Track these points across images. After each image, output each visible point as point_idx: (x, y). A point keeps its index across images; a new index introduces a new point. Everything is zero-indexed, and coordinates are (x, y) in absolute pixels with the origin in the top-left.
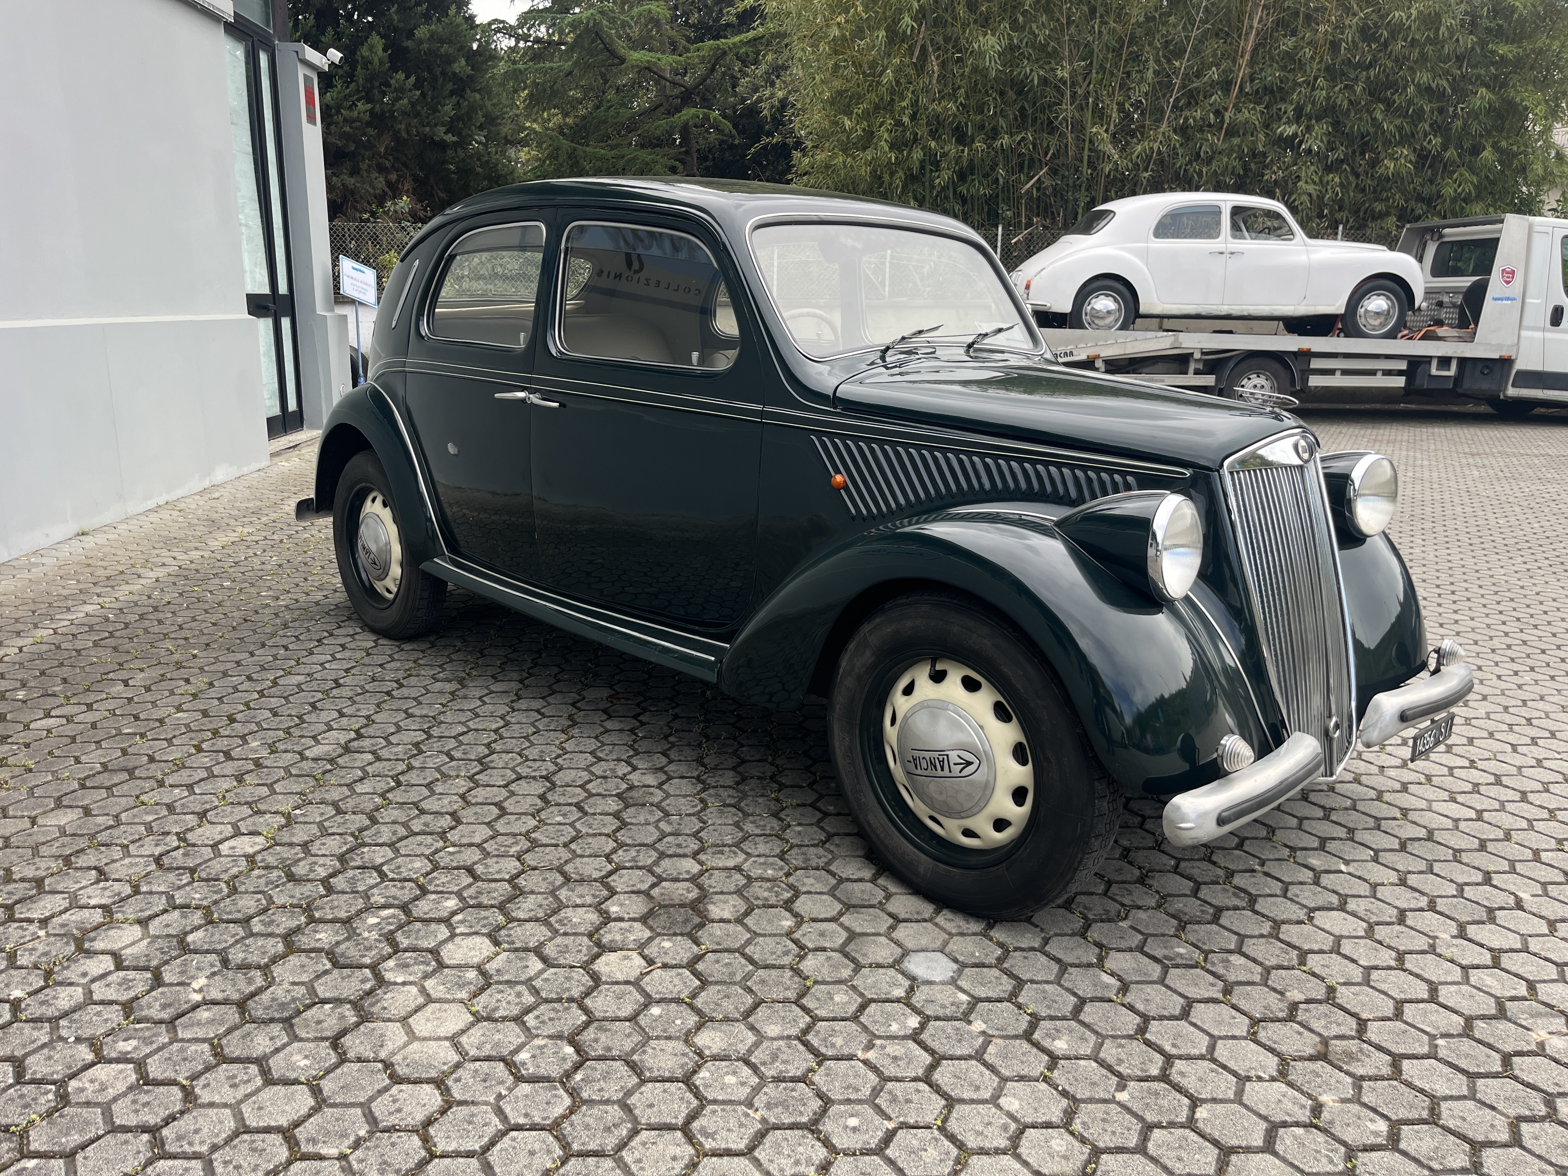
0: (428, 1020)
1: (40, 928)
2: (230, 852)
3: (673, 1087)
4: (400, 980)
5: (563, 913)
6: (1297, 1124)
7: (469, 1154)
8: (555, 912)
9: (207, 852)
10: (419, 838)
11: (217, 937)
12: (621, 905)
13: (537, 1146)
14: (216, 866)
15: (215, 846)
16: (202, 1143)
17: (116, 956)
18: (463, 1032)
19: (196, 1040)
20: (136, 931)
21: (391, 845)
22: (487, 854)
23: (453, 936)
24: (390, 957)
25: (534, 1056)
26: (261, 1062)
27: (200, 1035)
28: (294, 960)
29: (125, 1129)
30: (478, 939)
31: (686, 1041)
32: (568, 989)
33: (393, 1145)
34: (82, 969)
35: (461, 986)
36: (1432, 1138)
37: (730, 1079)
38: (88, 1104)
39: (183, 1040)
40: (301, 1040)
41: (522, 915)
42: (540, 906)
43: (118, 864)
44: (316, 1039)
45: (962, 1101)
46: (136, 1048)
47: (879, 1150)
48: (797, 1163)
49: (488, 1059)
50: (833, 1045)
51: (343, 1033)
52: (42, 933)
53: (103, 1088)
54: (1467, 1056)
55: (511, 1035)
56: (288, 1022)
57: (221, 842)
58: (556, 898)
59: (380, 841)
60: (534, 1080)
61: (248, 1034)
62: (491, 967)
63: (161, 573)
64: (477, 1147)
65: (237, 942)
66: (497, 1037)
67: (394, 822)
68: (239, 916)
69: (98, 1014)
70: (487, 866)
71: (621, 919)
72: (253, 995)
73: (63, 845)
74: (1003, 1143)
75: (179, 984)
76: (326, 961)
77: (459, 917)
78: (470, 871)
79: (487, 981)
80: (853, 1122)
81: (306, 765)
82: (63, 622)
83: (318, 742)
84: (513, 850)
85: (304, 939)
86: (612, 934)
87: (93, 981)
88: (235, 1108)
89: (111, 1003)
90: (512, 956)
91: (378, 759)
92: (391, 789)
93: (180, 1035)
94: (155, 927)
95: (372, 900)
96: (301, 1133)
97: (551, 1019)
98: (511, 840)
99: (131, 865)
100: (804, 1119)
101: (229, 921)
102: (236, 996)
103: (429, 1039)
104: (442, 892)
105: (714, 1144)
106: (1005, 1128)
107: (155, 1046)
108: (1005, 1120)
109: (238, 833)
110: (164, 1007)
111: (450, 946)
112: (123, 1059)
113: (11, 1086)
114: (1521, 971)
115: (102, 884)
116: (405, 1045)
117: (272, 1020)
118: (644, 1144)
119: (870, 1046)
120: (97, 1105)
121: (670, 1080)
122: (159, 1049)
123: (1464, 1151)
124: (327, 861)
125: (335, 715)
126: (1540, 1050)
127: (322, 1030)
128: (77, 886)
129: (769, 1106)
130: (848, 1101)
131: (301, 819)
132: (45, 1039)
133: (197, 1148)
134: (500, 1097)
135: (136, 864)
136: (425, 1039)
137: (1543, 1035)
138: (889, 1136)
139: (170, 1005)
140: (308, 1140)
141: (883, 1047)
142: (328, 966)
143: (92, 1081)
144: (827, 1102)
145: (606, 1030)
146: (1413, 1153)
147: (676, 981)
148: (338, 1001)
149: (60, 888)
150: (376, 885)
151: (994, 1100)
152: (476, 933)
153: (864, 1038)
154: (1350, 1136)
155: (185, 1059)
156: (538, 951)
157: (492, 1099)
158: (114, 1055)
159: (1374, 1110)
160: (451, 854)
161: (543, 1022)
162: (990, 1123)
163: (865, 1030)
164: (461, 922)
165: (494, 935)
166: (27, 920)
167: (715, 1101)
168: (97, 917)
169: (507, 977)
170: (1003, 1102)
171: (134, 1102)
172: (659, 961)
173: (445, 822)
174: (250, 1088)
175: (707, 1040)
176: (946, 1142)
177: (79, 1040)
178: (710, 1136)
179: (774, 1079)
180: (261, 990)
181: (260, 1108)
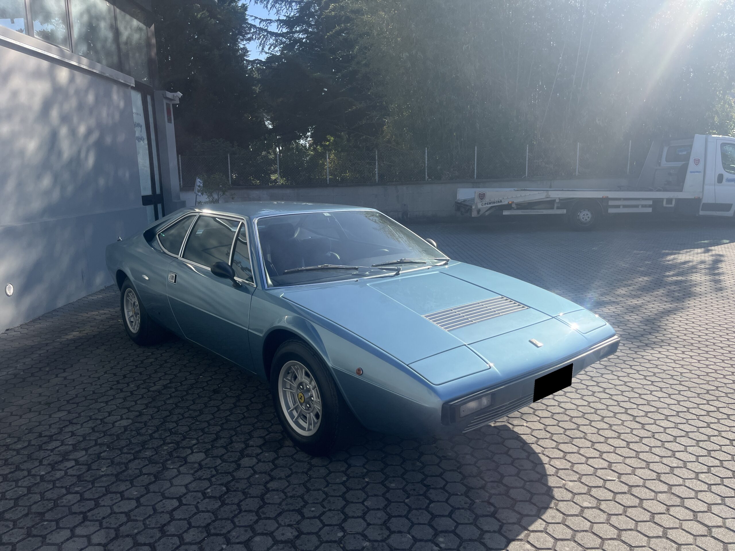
0: (179, 480)
1: (51, 452)
3: (256, 499)
4: (171, 467)
7: (185, 519)
9: (111, 426)
10: (187, 419)
11: (111, 454)
13: (207, 517)
14: (113, 430)
15: (113, 424)
16: (100, 517)
17: (76, 460)
18: (190, 483)
19: (101, 487)
20: (84, 452)
23: (192, 452)
24: (169, 460)
25: (212, 490)
26: (122, 493)
27: (102, 485)
28: (137, 461)
29: (75, 513)
30: (201, 454)
31: (264, 485)
32: (229, 469)
33: (161, 517)
34: (65, 465)
35: (192, 469)
37: (276, 497)
39: (96, 487)
40: (136, 486)
41: (218, 445)
43: (79, 430)
44: (140, 486)
45: (352, 503)
46: (81, 489)
48: (291, 521)
49: (197, 491)
50: (314, 486)
51: (150, 484)
52: (52, 454)
53: (69, 502)
55: (206, 484)
56: (132, 481)
57: (116, 422)
60: (210, 497)
61: (118, 485)
62: (203, 463)
64: (187, 517)
65: (118, 456)
66: (201, 485)
68: (119, 447)
69: (69, 479)
72: (121, 472)
73: (60, 424)
74: (361, 515)
75: (97, 469)
76: (147, 461)
79: (201, 467)
80: (313, 509)
81: (150, 393)
84: (220, 423)
87: (68, 469)
88: (111, 507)
89: (74, 475)
90: (212, 459)
92: (180, 402)
94: (90, 452)
96: (132, 514)
97: (220, 479)
98: (220, 419)
100: (297, 508)
101: (116, 449)
102: (115, 473)
103: (178, 486)
105: (265, 516)
106: (363, 510)
107: (87, 489)
108: (364, 508)
110: (91, 477)
111: (191, 456)
112: (77, 493)
113: (40, 501)
115: (73, 437)
116: (170, 488)
117: (127, 480)
118: (242, 516)
119: (327, 486)
120: (67, 506)
121: (256, 497)
124: (153, 428)
125: (163, 374)
127: (143, 483)
128: (65, 438)
129: (287, 505)
130: (314, 503)
131: (145, 413)
132: (51, 487)
133: (98, 518)
134: (198, 503)
135: (85, 430)
136: (176, 486)
138: (323, 513)
139: (93, 476)
140: (134, 516)
141: (331, 486)
142: (148, 463)
143: (66, 499)
144: (306, 503)
145: (238, 482)
146: (498, 518)
147: (266, 466)
148: (149, 474)
149: (59, 438)
151: (363, 503)
152: (201, 452)
153: (325, 484)
155: (97, 493)
156: (221, 457)
157: (195, 503)
158: (73, 491)
160: (197, 424)
161: (217, 480)
162: (358, 509)
163: (327, 481)
164: (196, 448)
165: (207, 452)
166: (47, 450)
167: (269, 504)
168: (71, 448)
169: (208, 466)
170: (365, 503)
171: (79, 505)
172: (262, 460)
173: (197, 413)
174: (117, 501)
175: (272, 485)
176: (342, 515)
177: (62, 487)
178: (264, 513)
179: (291, 497)
180: (124, 471)
181: (119, 507)
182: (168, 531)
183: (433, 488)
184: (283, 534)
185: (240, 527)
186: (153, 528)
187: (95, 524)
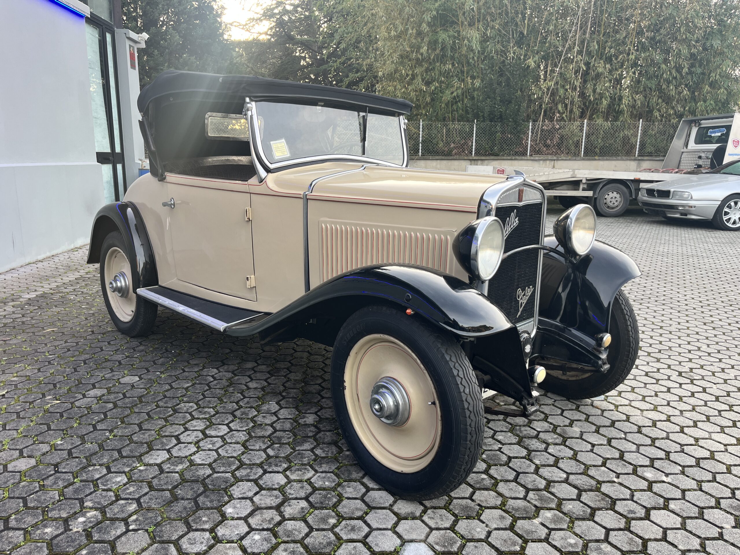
2: (13, 469)
5: (198, 515)
8: (193, 513)
10: (125, 460)
12: (235, 507)
21: (107, 465)
22: (162, 471)
23: (128, 531)
30: (141, 534)
41: (172, 515)
42: (185, 509)
57: (10, 462)
58: (196, 503)
59: (102, 462)
67: (113, 449)
70: (160, 480)
71: (232, 519)
77: (134, 517)
78: (149, 483)
83: (84, 396)
85: (37, 532)
86: (224, 530)
90: (160, 546)
91: (116, 407)
95: (85, 505)
98: (179, 461)
104: (128, 499)
109: (21, 456)
111: (123, 539)
124: (66, 476)
150: (90, 494)
152: (142, 529)
160: (141, 471)
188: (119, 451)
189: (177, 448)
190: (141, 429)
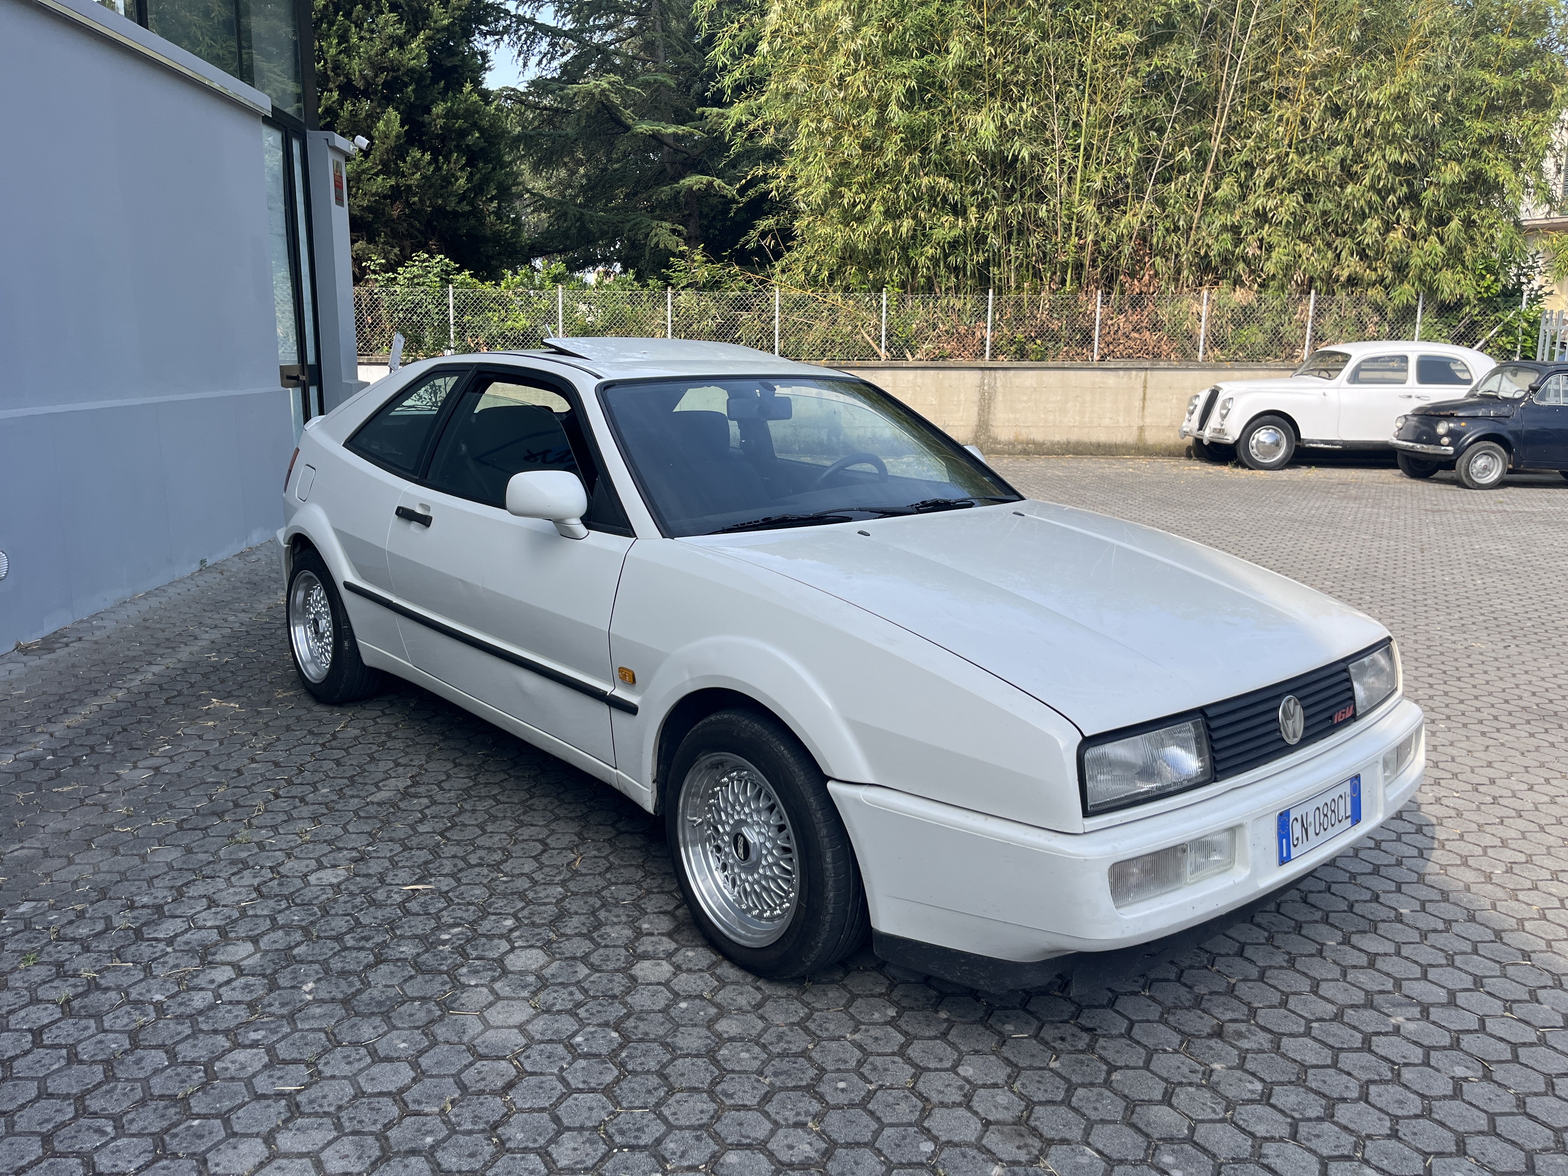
0: (499, 1013)
1: (168, 946)
2: (318, 882)
3: (699, 1061)
4: (473, 983)
5: (603, 930)
6: (1190, 1084)
7: (542, 1110)
8: (596, 928)
9: (298, 883)
10: (477, 869)
11: (317, 950)
12: (651, 923)
13: (594, 1104)
14: (308, 894)
15: (304, 877)
16: (329, 1105)
17: (234, 965)
18: (528, 1022)
19: (313, 1030)
20: (249, 947)
21: (453, 875)
22: (535, 883)
23: (513, 949)
24: (461, 965)
25: (587, 1040)
26: (369, 1046)
27: (315, 1026)
28: (384, 968)
29: (264, 1097)
30: (534, 951)
31: (709, 1028)
32: (611, 989)
33: (481, 1104)
34: (209, 977)
35: (524, 987)
36: (1297, 1095)
37: (744, 1055)
38: (232, 1079)
39: (302, 1030)
40: (399, 1029)
41: (569, 931)
42: (584, 924)
43: (224, 893)
44: (410, 1028)
45: (928, 1069)
46: (264, 1037)
47: (863, 1104)
48: (798, 1114)
49: (551, 1041)
50: (827, 1030)
51: (433, 1022)
52: (169, 950)
53: (243, 1067)
54: (1334, 1035)
55: (567, 1024)
56: (386, 1017)
57: (308, 874)
58: (597, 918)
59: (445, 872)
60: (587, 1056)
61: (355, 1025)
62: (546, 973)
63: (215, 635)
64: (547, 1105)
65: (335, 954)
66: (556, 1025)
67: (454, 857)
68: (333, 933)
69: (229, 1011)
70: (536, 892)
71: (652, 934)
72: (354, 995)
73: (174, 878)
74: (958, 1098)
75: (292, 987)
76: (410, 969)
77: (516, 934)
78: (522, 895)
79: (543, 983)
80: (842, 1085)
81: (372, 809)
82: (135, 681)
83: (379, 789)
84: (557, 879)
85: (390, 952)
86: (645, 945)
87: (220, 986)
88: (352, 1079)
89: (239, 1002)
90: (563, 964)
91: (434, 803)
92: (448, 829)
93: (300, 1027)
94: (264, 944)
95: (443, 920)
96: (408, 1096)
97: (598, 1012)
98: (556, 871)
99: (236, 894)
100: (804, 1083)
101: (327, 938)
102: (340, 996)
103: (502, 1027)
104: (500, 914)
105: (732, 1102)
106: (961, 1088)
107: (280, 1035)
108: (961, 1082)
109: (321, 867)
110: (283, 1005)
111: (511, 956)
112: (255, 1044)
113: (167, 1067)
114: (1390, 971)
115: (213, 910)
116: (483, 1032)
117: (373, 1014)
118: (678, 1102)
119: (856, 1030)
120: (240, 1079)
121: (697, 1056)
122: (284, 1037)
123: (1321, 1105)
125: (392, 765)
126: (1397, 1030)
127: (414, 1022)
128: (193, 911)
129: (776, 1074)
130: (838, 1070)
131: (374, 855)
132: (188, 1031)
133: (327, 1109)
134: (562, 1069)
135: (240, 893)
136: (498, 1027)
137: (1401, 1019)
138: (871, 1094)
139: (287, 1004)
140: (414, 1101)
141: (867, 1031)
142: (413, 973)
143: (233, 1062)
144: (822, 1070)
145: (643, 1020)
146: (1280, 1106)
147: (699, 982)
148: (424, 999)
149: (178, 913)
150: (445, 909)
151: (954, 1069)
152: (532, 946)
153: (851, 1023)
154: (1232, 1093)
155: (306, 1044)
156: (585, 959)
157: (556, 1071)
158: (247, 1042)
159: (1253, 1074)
160: (505, 882)
161: (592, 1014)
162: (950, 1085)
163: (852, 1017)
164: (520, 937)
165: (547, 946)
166: (156, 939)
167: (733, 1071)
168: (214, 936)
169: (560, 980)
170: (961, 1070)
171: (270, 1076)
172: (684, 967)
173: (498, 856)
174: (363, 1064)
175: (725, 1026)
176: (914, 1099)
177: (215, 1032)
178: (730, 1096)
179: (779, 1055)
180: (359, 991)
181: (373, 1079)
182: (509, 1139)
183: (1104, 1036)
184: (791, 1147)
185: (680, 1128)
186: (470, 1133)
187: (320, 1125)
188: (463, 859)
189: (546, 855)
190: (484, 832)
